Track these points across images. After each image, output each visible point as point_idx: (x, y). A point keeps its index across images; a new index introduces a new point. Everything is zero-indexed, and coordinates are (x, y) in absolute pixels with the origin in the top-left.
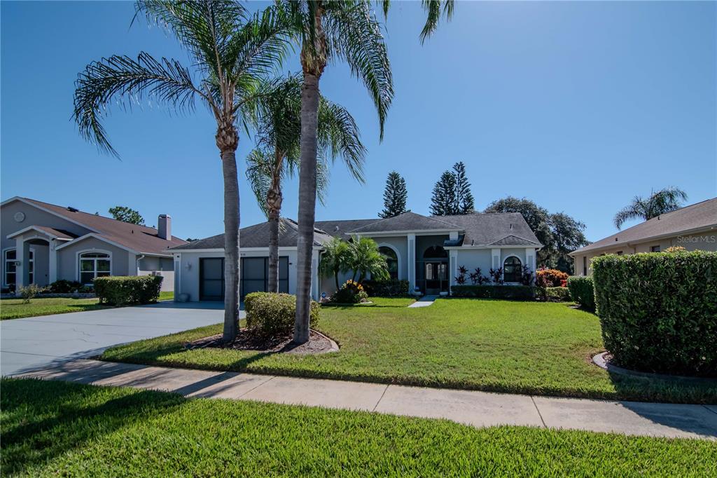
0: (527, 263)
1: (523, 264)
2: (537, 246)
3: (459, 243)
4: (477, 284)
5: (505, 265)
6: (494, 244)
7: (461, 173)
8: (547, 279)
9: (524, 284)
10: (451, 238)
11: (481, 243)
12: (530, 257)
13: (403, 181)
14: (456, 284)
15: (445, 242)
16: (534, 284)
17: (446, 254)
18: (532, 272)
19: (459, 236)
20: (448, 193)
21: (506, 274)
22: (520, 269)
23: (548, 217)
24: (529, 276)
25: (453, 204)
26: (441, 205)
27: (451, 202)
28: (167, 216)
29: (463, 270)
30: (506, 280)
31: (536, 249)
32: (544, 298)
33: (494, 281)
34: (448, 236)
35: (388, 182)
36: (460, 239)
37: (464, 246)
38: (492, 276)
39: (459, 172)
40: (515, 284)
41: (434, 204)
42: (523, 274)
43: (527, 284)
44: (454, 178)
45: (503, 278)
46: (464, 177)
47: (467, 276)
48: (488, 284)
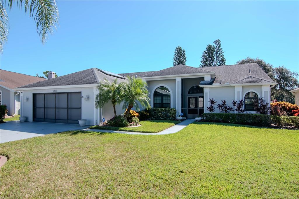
0: (263, 96)
1: (259, 97)
2: (271, 84)
3: (211, 83)
4: (224, 112)
5: (245, 99)
6: (237, 83)
7: (218, 46)
8: (281, 109)
9: (261, 113)
10: (205, 79)
11: (226, 82)
12: (266, 92)
13: (184, 51)
14: (208, 112)
15: (201, 82)
16: (269, 113)
17: (201, 90)
18: (267, 104)
19: (212, 78)
20: (210, 57)
21: (245, 105)
22: (258, 101)
23: (273, 69)
24: (265, 106)
25: (213, 64)
26: (206, 64)
27: (212, 62)
28: (53, 72)
29: (212, 102)
30: (246, 110)
31: (271, 86)
32: (279, 125)
33: (237, 110)
34: (204, 78)
35: (175, 52)
36: (212, 80)
37: (214, 85)
38: (234, 106)
39: (217, 45)
40: (253, 112)
41: (202, 64)
42: (259, 105)
43: (264, 113)
44: (214, 49)
45: (244, 108)
46: (220, 48)
47: (215, 106)
48: (231, 112)
